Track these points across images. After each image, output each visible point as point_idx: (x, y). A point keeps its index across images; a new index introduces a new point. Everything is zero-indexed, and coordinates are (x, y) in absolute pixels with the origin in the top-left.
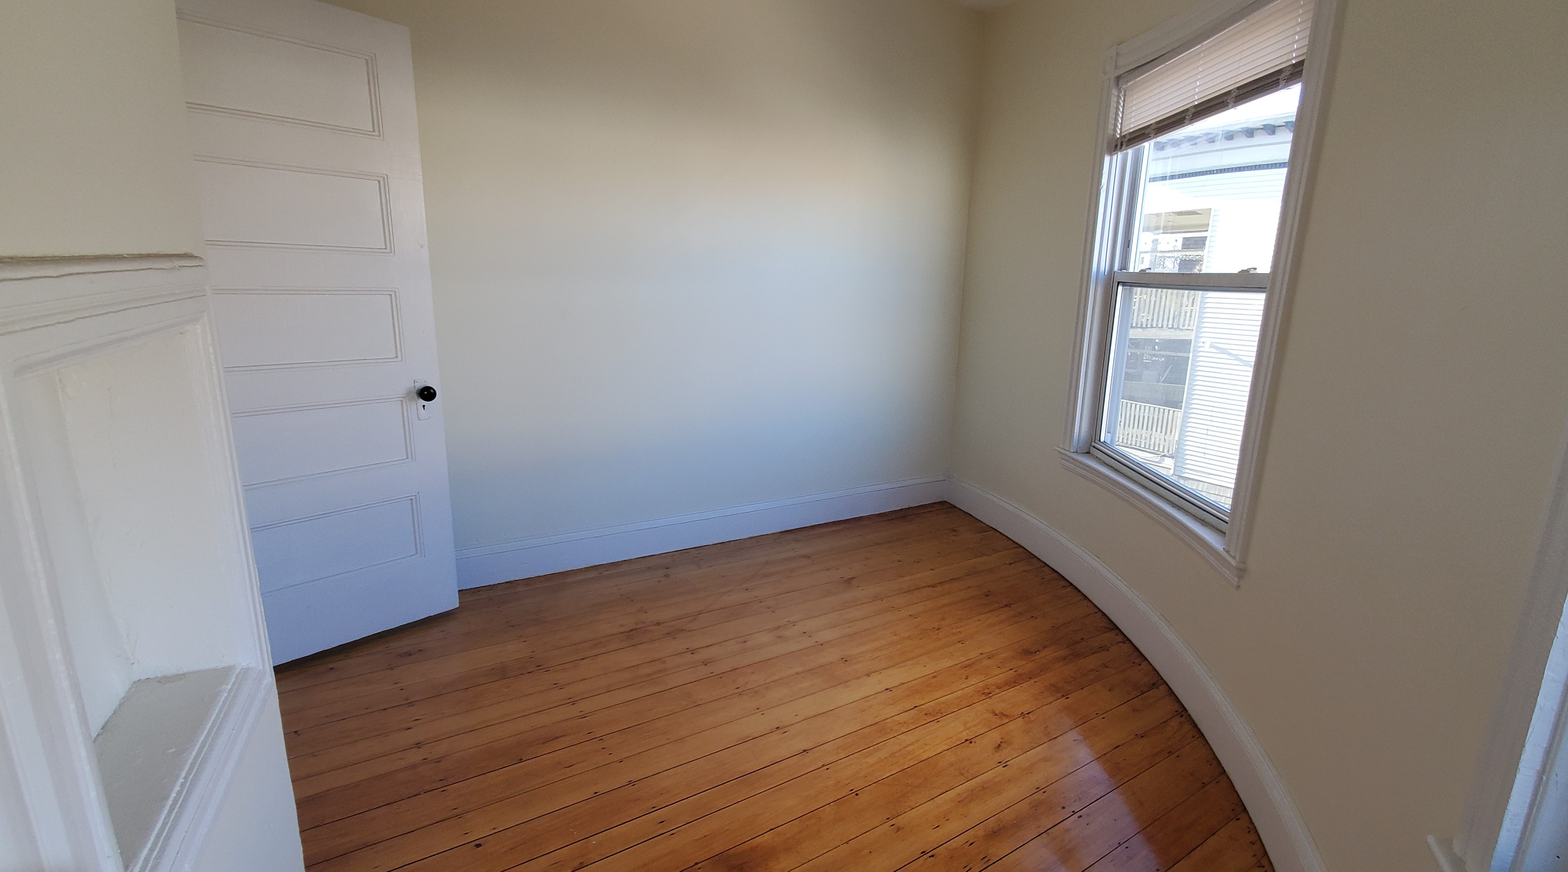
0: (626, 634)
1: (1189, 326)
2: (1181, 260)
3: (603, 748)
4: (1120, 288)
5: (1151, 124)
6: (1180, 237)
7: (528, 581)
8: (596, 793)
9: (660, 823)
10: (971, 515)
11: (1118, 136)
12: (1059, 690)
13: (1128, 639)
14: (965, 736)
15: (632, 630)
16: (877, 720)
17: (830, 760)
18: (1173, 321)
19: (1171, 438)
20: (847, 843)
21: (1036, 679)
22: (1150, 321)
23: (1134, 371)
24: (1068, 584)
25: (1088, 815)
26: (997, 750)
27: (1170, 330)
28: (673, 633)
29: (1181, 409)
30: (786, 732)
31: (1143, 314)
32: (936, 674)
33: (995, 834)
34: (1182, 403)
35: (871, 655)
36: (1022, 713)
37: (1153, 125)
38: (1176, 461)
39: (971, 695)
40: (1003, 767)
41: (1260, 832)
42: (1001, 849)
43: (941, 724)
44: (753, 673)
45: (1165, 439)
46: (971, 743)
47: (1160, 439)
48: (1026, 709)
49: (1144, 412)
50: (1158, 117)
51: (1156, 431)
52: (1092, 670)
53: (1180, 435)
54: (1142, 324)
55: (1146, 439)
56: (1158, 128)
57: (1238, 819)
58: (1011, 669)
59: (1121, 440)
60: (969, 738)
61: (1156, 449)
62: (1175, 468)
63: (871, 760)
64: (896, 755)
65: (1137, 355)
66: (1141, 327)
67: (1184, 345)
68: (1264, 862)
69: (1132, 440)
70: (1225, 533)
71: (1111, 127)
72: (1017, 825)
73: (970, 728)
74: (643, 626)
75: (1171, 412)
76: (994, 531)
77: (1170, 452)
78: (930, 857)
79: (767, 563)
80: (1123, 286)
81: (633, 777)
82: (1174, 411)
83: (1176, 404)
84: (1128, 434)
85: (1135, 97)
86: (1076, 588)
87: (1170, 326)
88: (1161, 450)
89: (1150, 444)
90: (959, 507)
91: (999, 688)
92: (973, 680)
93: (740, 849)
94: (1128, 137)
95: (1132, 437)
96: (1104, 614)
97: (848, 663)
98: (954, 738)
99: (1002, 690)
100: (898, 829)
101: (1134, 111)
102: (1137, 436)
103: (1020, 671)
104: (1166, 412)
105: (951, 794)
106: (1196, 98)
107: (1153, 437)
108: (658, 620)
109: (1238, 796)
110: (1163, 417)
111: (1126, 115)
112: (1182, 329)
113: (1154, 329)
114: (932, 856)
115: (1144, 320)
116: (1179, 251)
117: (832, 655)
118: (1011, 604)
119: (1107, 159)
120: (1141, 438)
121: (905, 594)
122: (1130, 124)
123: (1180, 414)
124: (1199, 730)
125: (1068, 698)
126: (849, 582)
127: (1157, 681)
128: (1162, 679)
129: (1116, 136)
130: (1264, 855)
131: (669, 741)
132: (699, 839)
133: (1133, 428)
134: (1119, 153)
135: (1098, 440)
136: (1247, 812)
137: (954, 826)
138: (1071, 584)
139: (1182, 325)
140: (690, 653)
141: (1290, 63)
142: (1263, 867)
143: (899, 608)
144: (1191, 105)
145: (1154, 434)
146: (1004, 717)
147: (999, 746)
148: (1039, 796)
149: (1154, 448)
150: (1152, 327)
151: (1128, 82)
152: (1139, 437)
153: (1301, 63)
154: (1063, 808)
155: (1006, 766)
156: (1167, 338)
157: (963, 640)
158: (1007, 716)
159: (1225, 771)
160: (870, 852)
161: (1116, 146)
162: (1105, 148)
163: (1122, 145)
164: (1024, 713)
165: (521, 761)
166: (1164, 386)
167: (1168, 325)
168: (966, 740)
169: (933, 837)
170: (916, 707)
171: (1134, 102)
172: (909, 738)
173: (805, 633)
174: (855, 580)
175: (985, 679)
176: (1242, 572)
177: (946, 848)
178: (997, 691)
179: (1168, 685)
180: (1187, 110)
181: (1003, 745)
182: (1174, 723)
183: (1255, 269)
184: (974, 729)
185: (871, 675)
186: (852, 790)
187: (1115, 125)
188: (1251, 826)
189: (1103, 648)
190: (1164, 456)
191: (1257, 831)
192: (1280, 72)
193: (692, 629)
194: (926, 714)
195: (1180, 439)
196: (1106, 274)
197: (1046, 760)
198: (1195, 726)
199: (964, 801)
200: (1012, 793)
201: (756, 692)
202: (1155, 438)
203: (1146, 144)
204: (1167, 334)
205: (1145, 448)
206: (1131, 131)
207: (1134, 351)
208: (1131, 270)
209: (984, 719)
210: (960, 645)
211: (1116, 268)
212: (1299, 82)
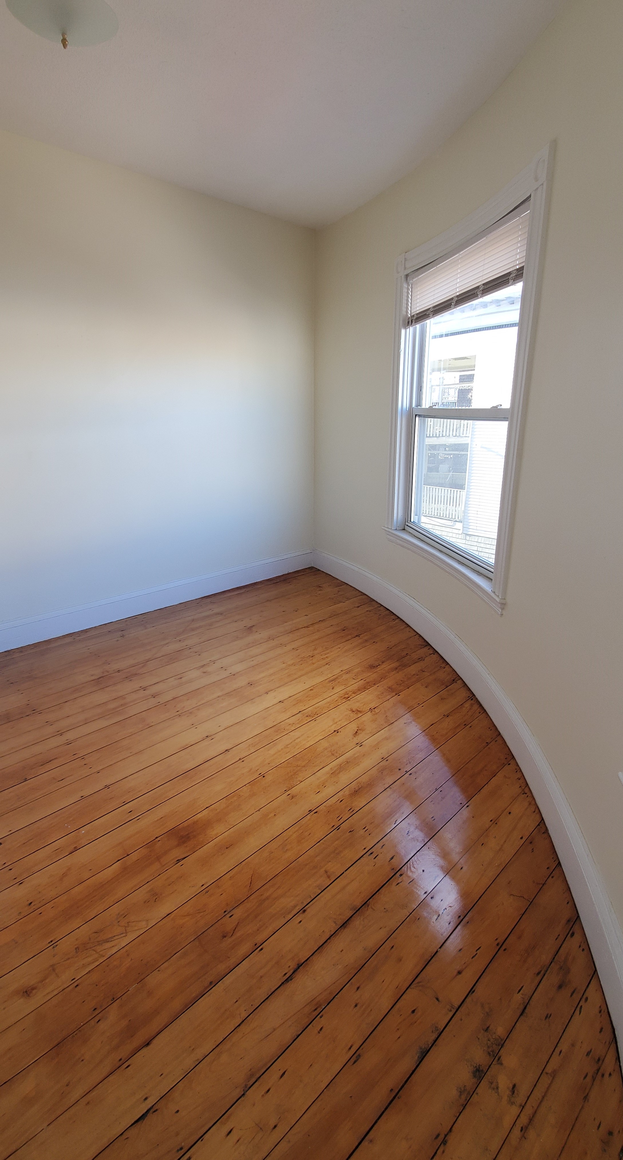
0: (96, 681)
1: (466, 434)
2: (459, 389)
3: (85, 764)
4: (417, 418)
5: (430, 308)
6: (458, 375)
7: (21, 650)
8: (82, 797)
9: (129, 812)
10: (330, 575)
11: (409, 316)
12: (394, 691)
13: (437, 652)
14: (334, 728)
15: (100, 678)
16: (275, 723)
17: (245, 755)
18: (456, 432)
19: (459, 509)
20: (259, 810)
21: (378, 684)
22: (441, 432)
23: (433, 465)
24: (397, 618)
25: (415, 773)
26: (355, 735)
27: (454, 437)
28: (129, 677)
29: (465, 490)
30: (213, 739)
31: (436, 428)
32: (312, 688)
33: (356, 793)
34: (465, 485)
35: (268, 679)
36: (370, 709)
37: (431, 309)
38: (463, 524)
39: (336, 700)
40: (360, 746)
41: (523, 771)
42: (360, 802)
43: (317, 722)
44: (188, 700)
45: (456, 510)
46: (338, 732)
47: (452, 510)
48: (372, 705)
49: (441, 493)
50: (434, 303)
51: (450, 505)
52: (414, 675)
53: (465, 507)
54: (436, 435)
55: (443, 511)
56: (435, 311)
57: (509, 764)
58: (362, 679)
59: (427, 513)
60: (336, 729)
61: (450, 517)
62: (463, 529)
63: (272, 752)
64: (288, 746)
65: (435, 455)
66: (436, 437)
67: (464, 447)
68: (526, 790)
69: (434, 512)
70: (492, 580)
71: (404, 309)
72: (370, 785)
73: (336, 723)
74: (107, 674)
75: (458, 492)
76: (346, 585)
77: (460, 519)
78: (315, 813)
79: (193, 620)
80: (419, 417)
81: (108, 782)
82: (460, 491)
83: (461, 487)
84: (432, 508)
85: (419, 289)
86: (401, 620)
87: (454, 435)
88: (454, 517)
89: (446, 514)
90: (322, 570)
91: (354, 693)
92: (337, 690)
93: (186, 824)
94: (415, 316)
95: (435, 510)
96: (420, 636)
97: (252, 686)
98: (327, 731)
99: (356, 694)
100: (293, 797)
101: (418, 298)
102: (438, 509)
103: (368, 680)
104: (455, 492)
105: (327, 769)
106: (458, 291)
107: (448, 509)
108: (118, 669)
109: (509, 749)
110: (453, 496)
111: (413, 301)
112: (462, 437)
113: (444, 438)
114: (316, 812)
115: (438, 432)
116: (458, 384)
117: (242, 682)
118: (359, 635)
119: (403, 331)
120: (440, 511)
121: (289, 634)
122: (416, 308)
123: (464, 493)
124: (483, 708)
125: (399, 695)
126: (250, 629)
127: (456, 678)
128: (459, 676)
129: (408, 315)
130: (526, 787)
131: (131, 754)
132: (158, 820)
133: (435, 504)
134: (411, 328)
135: (410, 520)
136: (515, 759)
137: (330, 790)
138: (399, 618)
139: (462, 434)
140: (142, 690)
141: (515, 268)
142: (526, 794)
143: (285, 644)
144: (454, 295)
145: (448, 507)
146: (359, 713)
147: (356, 732)
148: (384, 763)
149: (449, 516)
150: (443, 436)
151: (413, 278)
152: (439, 510)
153: (522, 268)
154: (400, 769)
155: (361, 745)
156: (453, 443)
157: (329, 663)
158: (360, 712)
159: (500, 734)
160: (275, 815)
161: (409, 322)
162: (401, 324)
163: (412, 322)
164: (372, 708)
165: (26, 780)
166: (453, 475)
167: (453, 435)
168: (335, 731)
169: (316, 800)
170: (300, 712)
171: (418, 293)
172: (297, 734)
173: (222, 668)
174: (254, 627)
175: (345, 688)
176: (503, 605)
177: (325, 806)
178: (354, 695)
179: (462, 680)
180: (452, 299)
181: (359, 732)
182: (467, 705)
183: (501, 405)
184: (340, 722)
185: (269, 693)
186: (260, 774)
187: (407, 308)
188: (518, 768)
189: (421, 659)
190: (456, 521)
191: (521, 771)
192: (509, 274)
193: (142, 673)
194: (307, 716)
195: (465, 509)
196: (407, 410)
197: (387, 739)
198: (481, 705)
199: (334, 773)
200: (367, 763)
201: (191, 713)
202: (449, 510)
203: (428, 321)
204: (453, 441)
205: (443, 516)
206: (418, 312)
207: (432, 452)
208: (423, 407)
209: (346, 715)
210: (327, 666)
211: (414, 405)
212: (521, 281)
